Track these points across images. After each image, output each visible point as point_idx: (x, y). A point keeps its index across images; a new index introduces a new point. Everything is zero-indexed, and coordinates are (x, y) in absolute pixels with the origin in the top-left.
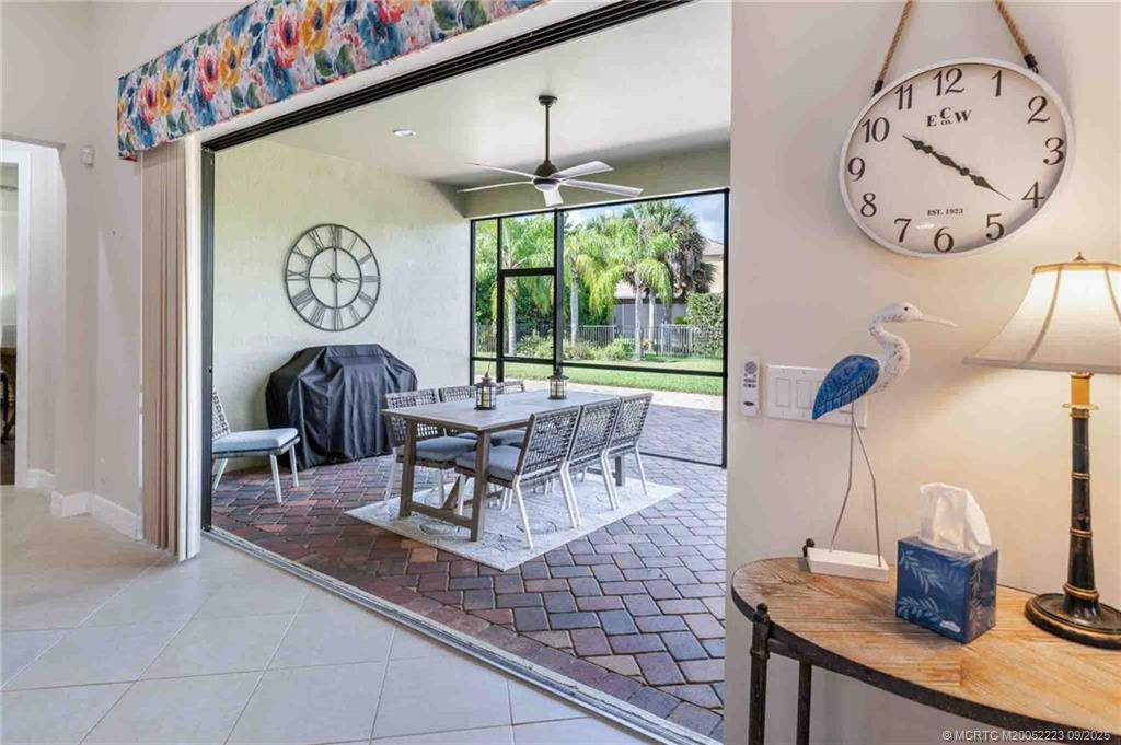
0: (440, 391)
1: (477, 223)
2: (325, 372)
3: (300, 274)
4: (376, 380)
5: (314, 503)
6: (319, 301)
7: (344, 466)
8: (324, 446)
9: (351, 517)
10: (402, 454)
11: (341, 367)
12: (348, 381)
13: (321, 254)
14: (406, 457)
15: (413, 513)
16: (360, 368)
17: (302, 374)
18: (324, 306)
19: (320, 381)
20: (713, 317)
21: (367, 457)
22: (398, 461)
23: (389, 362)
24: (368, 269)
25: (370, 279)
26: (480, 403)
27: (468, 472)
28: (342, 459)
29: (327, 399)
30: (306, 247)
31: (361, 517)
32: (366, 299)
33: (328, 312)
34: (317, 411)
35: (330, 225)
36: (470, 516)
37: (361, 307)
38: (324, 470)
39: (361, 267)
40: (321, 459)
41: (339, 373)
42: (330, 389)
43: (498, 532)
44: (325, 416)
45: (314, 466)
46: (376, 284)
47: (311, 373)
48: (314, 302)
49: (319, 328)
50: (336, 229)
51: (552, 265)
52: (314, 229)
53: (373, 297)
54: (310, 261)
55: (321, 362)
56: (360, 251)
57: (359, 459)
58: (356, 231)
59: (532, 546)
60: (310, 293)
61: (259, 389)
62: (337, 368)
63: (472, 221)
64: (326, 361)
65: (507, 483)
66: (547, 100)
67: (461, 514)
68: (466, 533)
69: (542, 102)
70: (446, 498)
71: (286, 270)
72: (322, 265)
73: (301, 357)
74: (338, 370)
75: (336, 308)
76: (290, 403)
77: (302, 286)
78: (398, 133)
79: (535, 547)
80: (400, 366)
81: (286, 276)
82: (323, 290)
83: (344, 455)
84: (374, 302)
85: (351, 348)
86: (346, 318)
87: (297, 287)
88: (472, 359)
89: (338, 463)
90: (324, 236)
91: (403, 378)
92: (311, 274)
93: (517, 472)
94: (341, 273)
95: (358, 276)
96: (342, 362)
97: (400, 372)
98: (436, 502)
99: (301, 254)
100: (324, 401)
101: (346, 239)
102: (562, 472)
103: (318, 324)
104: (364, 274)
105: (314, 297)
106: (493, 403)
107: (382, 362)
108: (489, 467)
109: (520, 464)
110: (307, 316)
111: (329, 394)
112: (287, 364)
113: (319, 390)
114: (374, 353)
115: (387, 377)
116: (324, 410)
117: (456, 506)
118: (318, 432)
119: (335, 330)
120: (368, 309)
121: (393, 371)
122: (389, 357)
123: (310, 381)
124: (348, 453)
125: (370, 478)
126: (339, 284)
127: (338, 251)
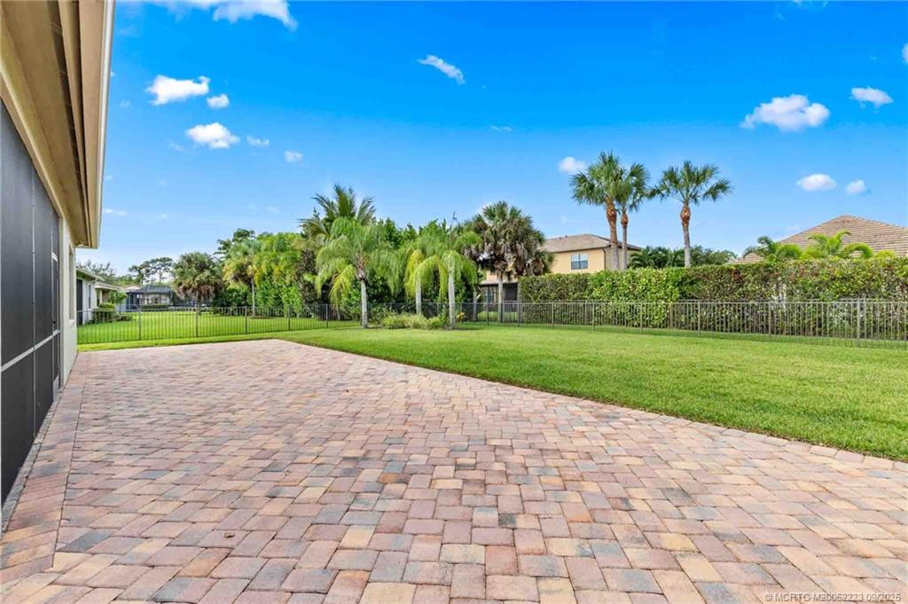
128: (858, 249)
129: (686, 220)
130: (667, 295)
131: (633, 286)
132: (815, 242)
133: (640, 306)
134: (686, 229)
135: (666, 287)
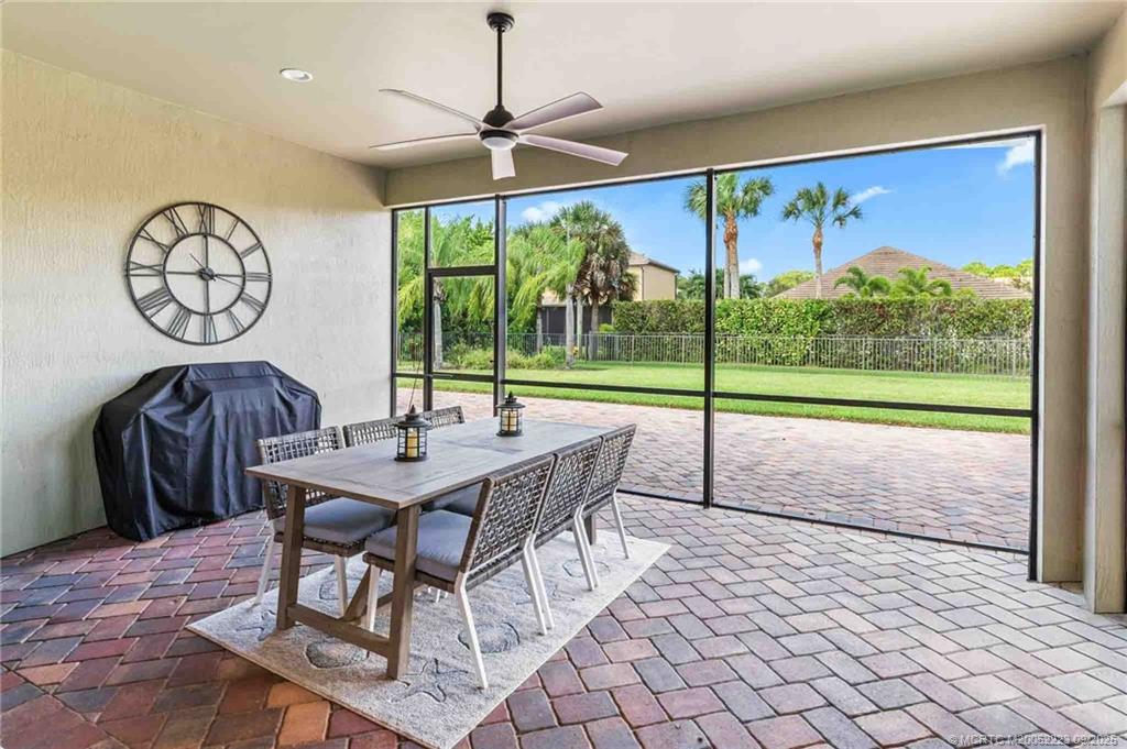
0: (345, 428)
1: (400, 213)
2: (185, 401)
3: (150, 267)
4: (261, 408)
5: (143, 607)
6: (181, 305)
7: (211, 529)
8: (182, 504)
9: (198, 636)
10: (282, 529)
11: (209, 393)
12: (218, 412)
13: (185, 241)
14: (288, 537)
15: (297, 623)
16: (237, 395)
17: (146, 406)
18: (189, 310)
19: (176, 414)
20: (640, 325)
21: (248, 512)
22: (276, 540)
23: (281, 383)
24: (254, 263)
25: (257, 277)
26: (402, 450)
27: (382, 562)
28: (210, 518)
29: (186, 439)
30: (161, 230)
31: (213, 635)
32: (250, 302)
33: (194, 320)
34: (171, 456)
35: (197, 203)
36: (385, 634)
37: (244, 313)
38: (182, 537)
39: (244, 260)
40: (177, 522)
41: (206, 401)
42: (191, 423)
43: (429, 655)
44: (184, 461)
45: (167, 531)
46: (266, 284)
47: (164, 404)
48: (172, 307)
49: (181, 340)
50: (206, 209)
51: (492, 262)
52: (172, 207)
53: (262, 301)
54: (167, 251)
55: (178, 387)
56: (242, 240)
57: (236, 516)
58: (238, 214)
59: (486, 685)
60: (166, 294)
61: (82, 427)
62: (202, 395)
63: (394, 211)
64: (187, 385)
65: (447, 585)
66: (499, 20)
67: (372, 629)
68: (379, 663)
69: (491, 24)
70: (349, 601)
71: (128, 262)
72: (186, 256)
73: (149, 382)
74: (204, 398)
75: (207, 315)
76: (126, 448)
77: (154, 284)
78: (286, 74)
79: (491, 686)
80: (296, 388)
81: (127, 270)
82: (188, 290)
83: (213, 513)
84: (264, 307)
85: (228, 366)
86: (222, 326)
87: (144, 286)
88: (394, 375)
89: (205, 524)
90: (188, 218)
91: (300, 405)
92: (167, 269)
93: (462, 567)
94: (214, 267)
95: (240, 273)
96: (210, 386)
97: (297, 397)
98: (335, 608)
99: (153, 240)
100: (181, 442)
101: (222, 224)
102: (525, 550)
103: (179, 335)
104: (247, 270)
105: (173, 299)
106: (422, 450)
107: (272, 385)
108: (418, 557)
109: (466, 556)
110: (163, 325)
111: (189, 432)
112: (129, 391)
113: (172, 427)
114: (260, 372)
115: (278, 404)
116: (183, 455)
117: (365, 612)
118: (172, 484)
119: (205, 344)
120: (254, 316)
121: (287, 396)
122: (282, 377)
123: (158, 416)
124: (219, 510)
125: (244, 551)
126: (211, 283)
127: (209, 238)
128: (941, 285)
129: (818, 246)
130: (806, 329)
131: (768, 319)
132: (904, 277)
133: (777, 341)
134: (818, 257)
135: (806, 320)
